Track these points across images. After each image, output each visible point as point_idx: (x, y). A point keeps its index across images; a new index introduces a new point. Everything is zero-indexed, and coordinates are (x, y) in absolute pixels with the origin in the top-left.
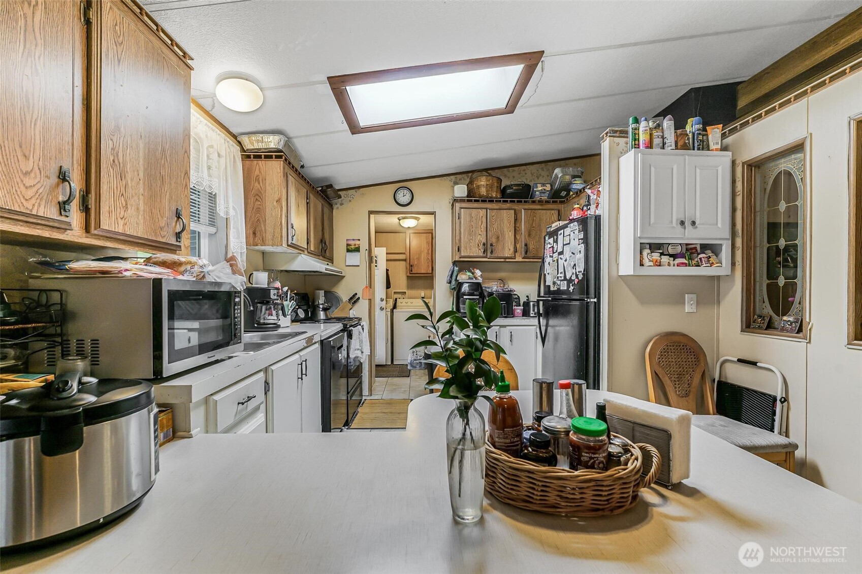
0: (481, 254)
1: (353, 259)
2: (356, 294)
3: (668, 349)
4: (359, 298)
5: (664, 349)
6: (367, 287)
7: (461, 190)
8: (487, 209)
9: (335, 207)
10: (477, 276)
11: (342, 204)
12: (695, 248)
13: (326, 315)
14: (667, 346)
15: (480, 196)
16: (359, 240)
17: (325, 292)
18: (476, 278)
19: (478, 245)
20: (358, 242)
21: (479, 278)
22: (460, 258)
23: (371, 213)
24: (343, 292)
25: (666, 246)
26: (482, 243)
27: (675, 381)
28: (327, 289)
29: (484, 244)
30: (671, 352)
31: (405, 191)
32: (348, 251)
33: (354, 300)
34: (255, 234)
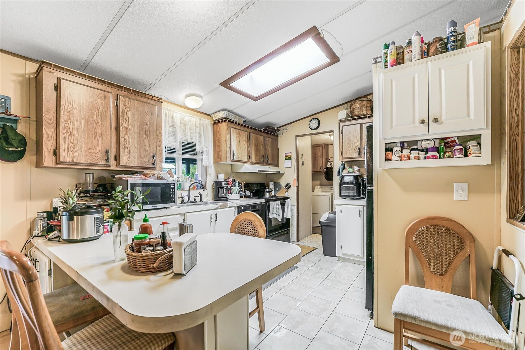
0: (357, 155)
1: (288, 163)
2: (289, 183)
3: (427, 231)
4: (290, 186)
5: (423, 230)
6: (295, 180)
7: (343, 114)
8: (361, 124)
9: (279, 136)
10: (355, 171)
11: (282, 134)
12: (455, 141)
13: (270, 195)
14: (427, 228)
15: (356, 116)
16: (291, 153)
17: (274, 183)
18: (355, 172)
19: (355, 150)
20: (290, 154)
21: (357, 172)
22: (343, 159)
23: (297, 136)
24: (283, 182)
25: (419, 143)
26: (358, 148)
27: (430, 259)
28: (276, 181)
29: (359, 149)
30: (431, 234)
31: (315, 120)
32: (286, 159)
33: (288, 187)
34: (218, 157)
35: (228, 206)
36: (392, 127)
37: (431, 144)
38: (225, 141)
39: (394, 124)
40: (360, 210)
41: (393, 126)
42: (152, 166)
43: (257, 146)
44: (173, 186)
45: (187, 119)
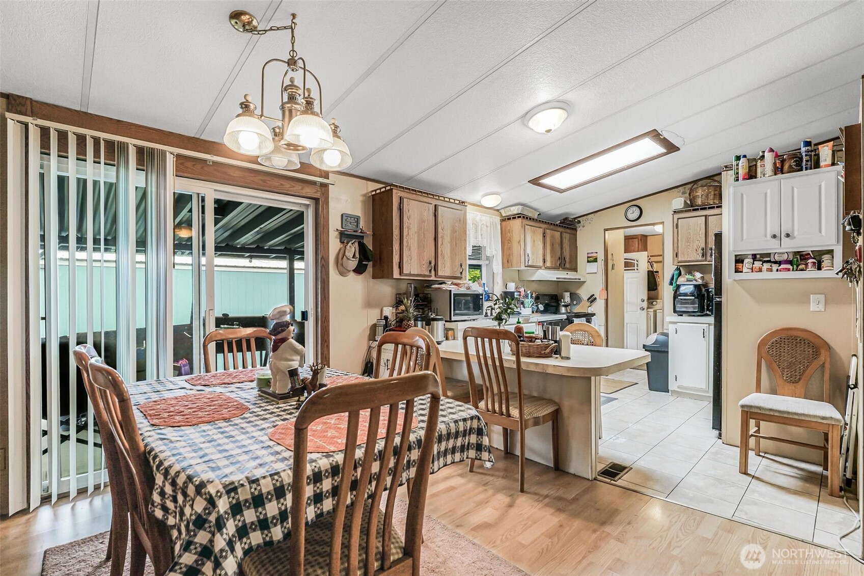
0: (700, 258)
1: (592, 267)
2: (594, 295)
3: (781, 341)
4: (595, 299)
5: (776, 341)
6: (603, 289)
7: (679, 202)
8: (706, 216)
9: (578, 229)
10: (697, 279)
11: (583, 227)
12: (809, 254)
13: (567, 310)
14: (781, 339)
15: (699, 206)
16: (597, 253)
17: (570, 294)
18: (696, 280)
19: (696, 250)
20: (595, 255)
21: (699, 280)
22: (678, 263)
23: (606, 230)
24: (584, 293)
26: (700, 249)
27: (784, 368)
28: (573, 292)
29: (703, 249)
30: (785, 344)
31: (635, 208)
32: (588, 262)
33: (592, 299)
34: (508, 261)
35: (530, 321)
36: (742, 239)
37: (785, 257)
38: (519, 242)
39: (745, 238)
40: (704, 330)
41: (744, 239)
42: (460, 275)
43: (552, 245)
44: (481, 297)
45: (478, 218)
